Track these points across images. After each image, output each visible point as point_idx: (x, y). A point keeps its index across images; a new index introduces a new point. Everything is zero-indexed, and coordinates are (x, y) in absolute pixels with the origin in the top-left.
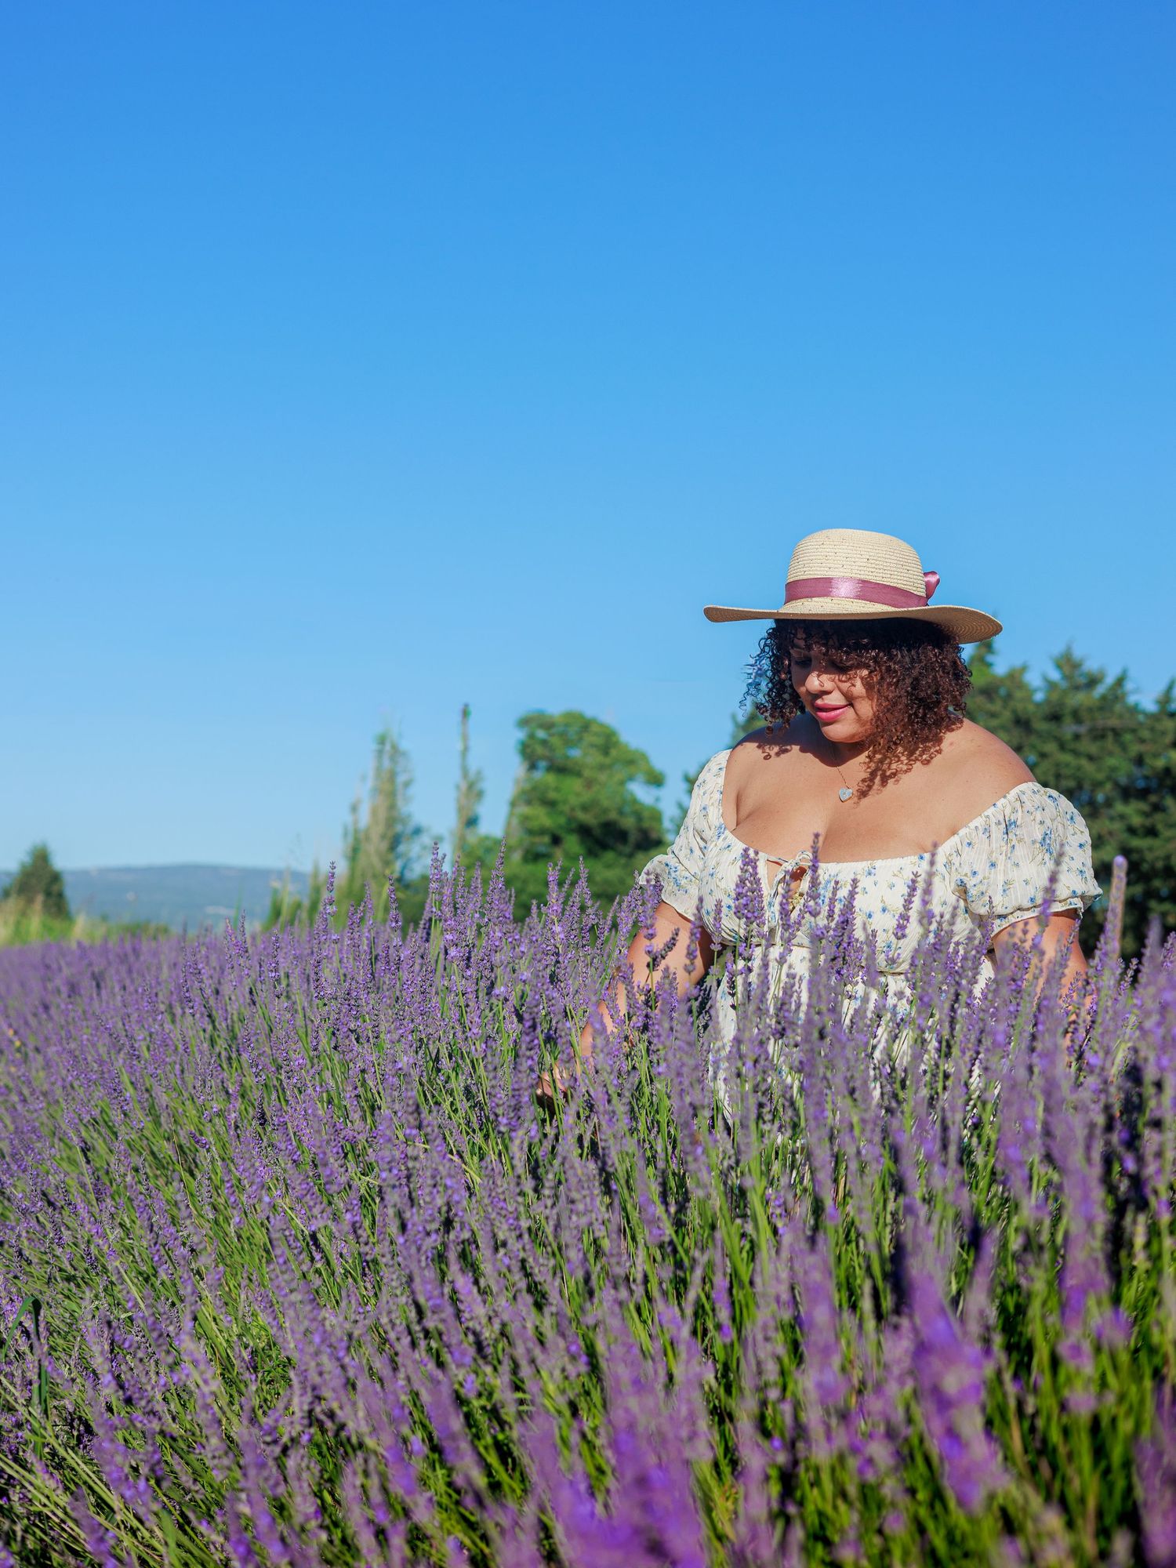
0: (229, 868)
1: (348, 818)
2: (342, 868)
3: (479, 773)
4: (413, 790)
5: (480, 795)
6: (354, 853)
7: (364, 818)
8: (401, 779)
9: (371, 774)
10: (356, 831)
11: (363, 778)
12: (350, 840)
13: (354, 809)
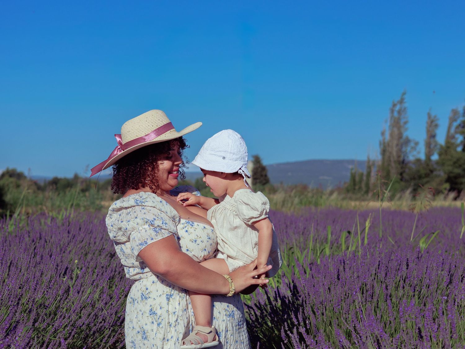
0: (327, 160)
1: (381, 138)
2: (379, 157)
3: (435, 117)
4: (408, 125)
5: (436, 126)
6: (384, 152)
7: (387, 137)
8: (402, 121)
9: (389, 120)
10: (384, 143)
11: (386, 122)
12: (382, 146)
13: (383, 134)
